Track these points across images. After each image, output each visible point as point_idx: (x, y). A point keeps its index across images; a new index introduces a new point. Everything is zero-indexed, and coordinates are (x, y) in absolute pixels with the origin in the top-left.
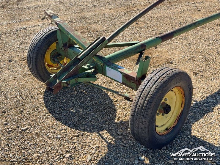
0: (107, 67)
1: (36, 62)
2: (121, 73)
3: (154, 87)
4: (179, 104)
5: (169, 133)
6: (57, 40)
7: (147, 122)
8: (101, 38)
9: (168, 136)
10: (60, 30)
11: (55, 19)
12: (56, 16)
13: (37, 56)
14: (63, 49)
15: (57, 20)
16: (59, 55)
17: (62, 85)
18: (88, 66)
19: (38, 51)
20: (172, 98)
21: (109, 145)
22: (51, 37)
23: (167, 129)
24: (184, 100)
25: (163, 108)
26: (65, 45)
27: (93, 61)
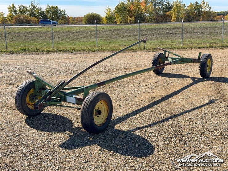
0: (67, 96)
1: (21, 100)
2: (75, 98)
3: (91, 98)
4: (106, 111)
5: (102, 126)
6: (35, 87)
7: (89, 115)
8: (63, 81)
9: (101, 127)
10: (37, 80)
11: (34, 75)
12: (34, 73)
13: (22, 96)
14: (38, 91)
15: (35, 75)
16: (36, 96)
17: (43, 104)
18: (56, 97)
19: (23, 93)
20: (102, 108)
21: (70, 136)
22: (31, 85)
23: (100, 124)
24: (108, 109)
25: (98, 112)
26: (40, 89)
27: (59, 95)
